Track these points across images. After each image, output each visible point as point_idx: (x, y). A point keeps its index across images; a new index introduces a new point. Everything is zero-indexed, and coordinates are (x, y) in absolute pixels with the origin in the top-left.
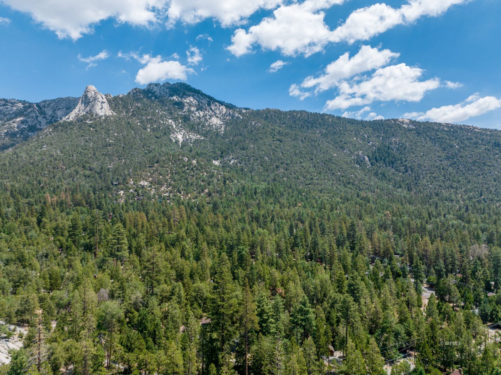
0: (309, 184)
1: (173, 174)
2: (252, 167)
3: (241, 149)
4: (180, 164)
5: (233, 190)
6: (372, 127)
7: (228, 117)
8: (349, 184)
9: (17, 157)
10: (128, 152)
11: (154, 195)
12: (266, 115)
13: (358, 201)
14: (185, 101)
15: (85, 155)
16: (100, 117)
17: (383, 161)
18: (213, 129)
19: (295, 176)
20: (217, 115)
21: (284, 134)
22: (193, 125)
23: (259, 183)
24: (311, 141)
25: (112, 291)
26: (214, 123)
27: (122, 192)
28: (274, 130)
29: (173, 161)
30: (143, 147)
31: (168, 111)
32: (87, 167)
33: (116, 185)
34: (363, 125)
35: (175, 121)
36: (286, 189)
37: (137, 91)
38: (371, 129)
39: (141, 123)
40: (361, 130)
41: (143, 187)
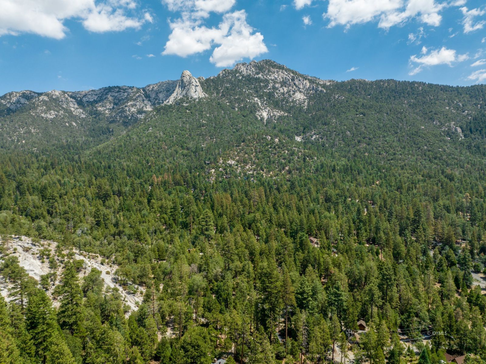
0: (392, 160)
1: (257, 153)
2: (334, 143)
3: (323, 124)
4: (264, 143)
5: (313, 167)
6: (469, 94)
7: (311, 92)
8: (435, 158)
9: (130, 139)
10: (218, 131)
11: (240, 173)
12: (351, 86)
13: (442, 179)
14: (270, 78)
15: (183, 135)
16: (195, 100)
17: (478, 132)
18: (297, 105)
19: (377, 151)
20: (300, 90)
21: (368, 107)
22: (277, 102)
23: (339, 159)
24: (396, 113)
25: (201, 265)
26: (297, 99)
27: (213, 170)
28: (358, 102)
29: (257, 140)
30: (232, 126)
31: (255, 90)
32: (185, 147)
33: (208, 164)
34: (458, 92)
35: (260, 99)
36: (366, 165)
37: (226, 72)
38: (468, 96)
39: (230, 102)
40: (456, 98)
41: (230, 166)
